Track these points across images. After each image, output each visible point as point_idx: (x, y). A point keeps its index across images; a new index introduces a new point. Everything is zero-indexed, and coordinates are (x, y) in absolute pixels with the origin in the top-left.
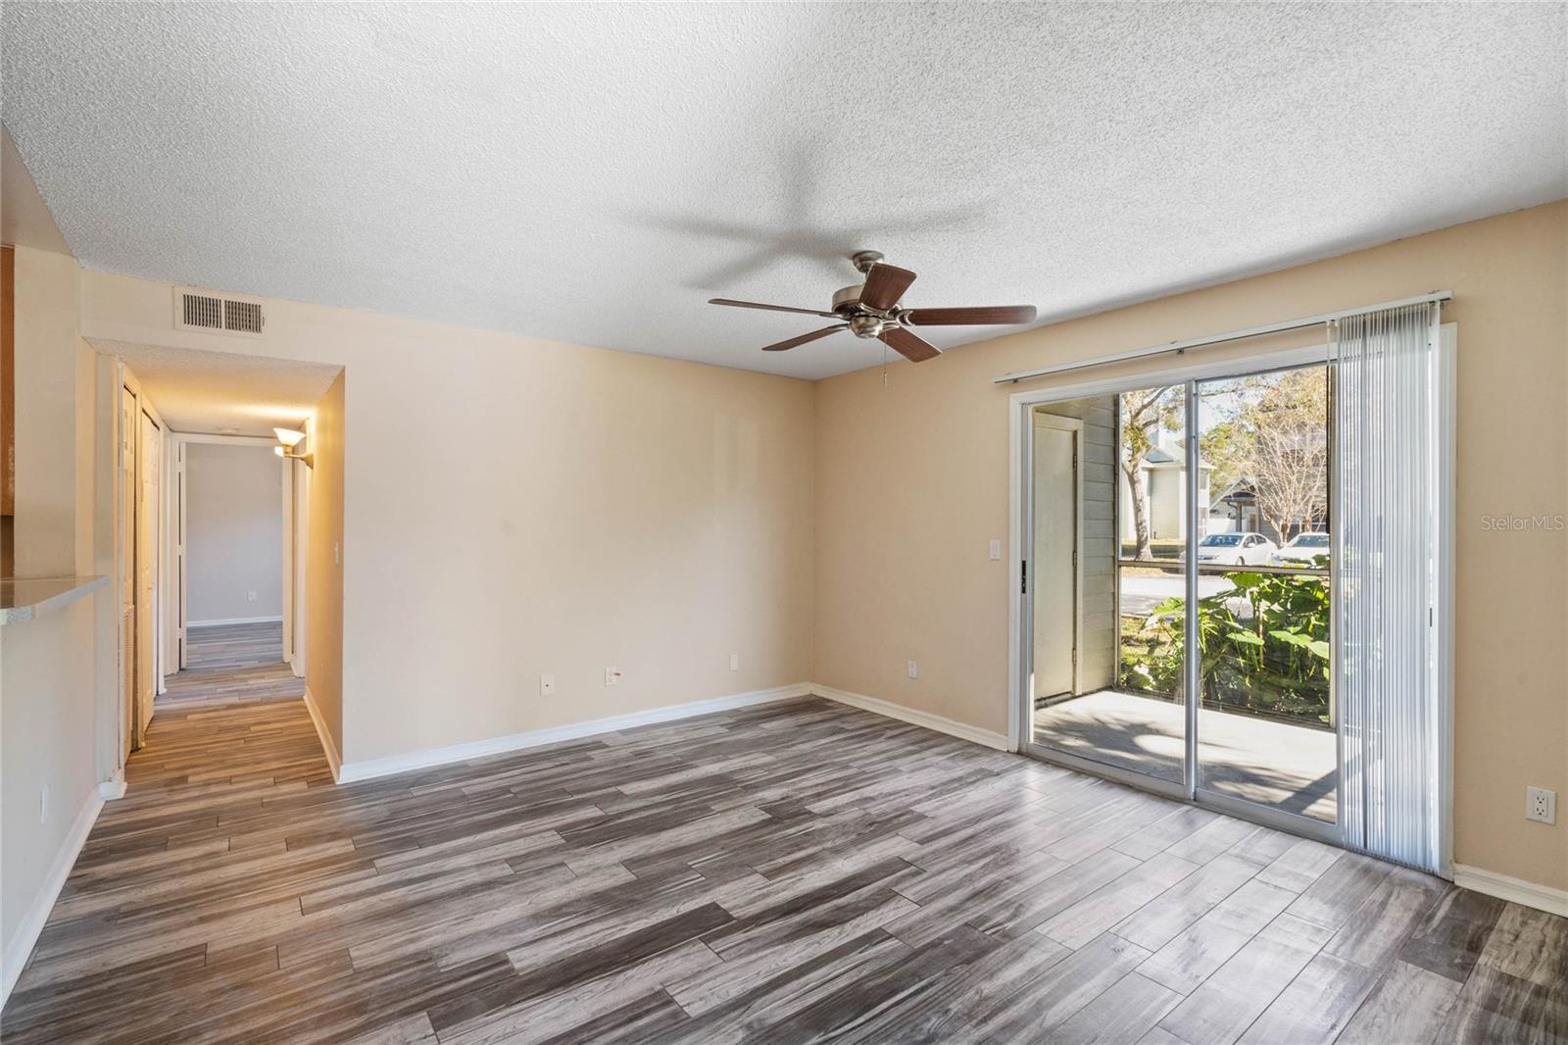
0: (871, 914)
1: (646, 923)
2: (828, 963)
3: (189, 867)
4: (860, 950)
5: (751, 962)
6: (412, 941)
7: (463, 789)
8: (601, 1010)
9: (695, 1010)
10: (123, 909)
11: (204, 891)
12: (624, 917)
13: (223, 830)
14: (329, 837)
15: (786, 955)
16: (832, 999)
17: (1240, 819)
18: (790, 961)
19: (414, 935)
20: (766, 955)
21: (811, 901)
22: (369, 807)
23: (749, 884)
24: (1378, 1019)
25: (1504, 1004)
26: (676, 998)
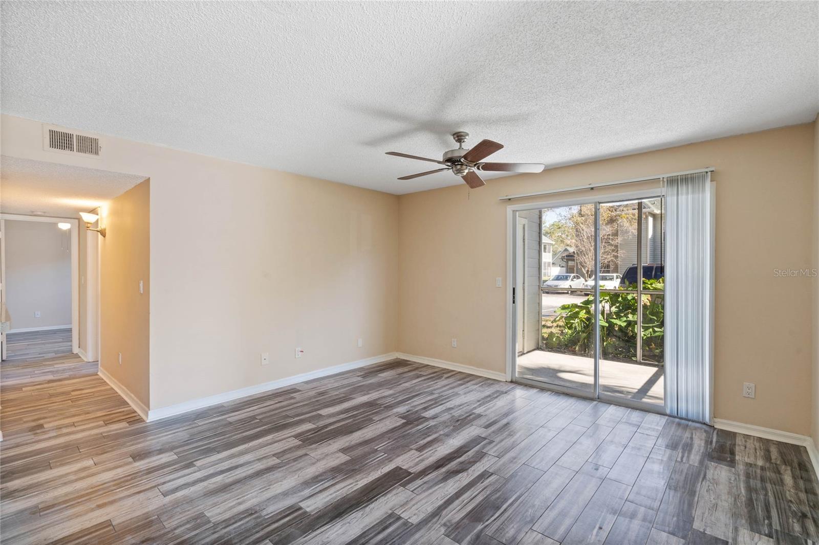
0: (478, 464)
1: (368, 480)
2: (468, 490)
3: (73, 477)
4: (481, 482)
5: (431, 494)
6: (240, 504)
7: (227, 419)
8: (365, 526)
9: (414, 520)
10: (40, 506)
11: (91, 490)
12: (354, 478)
13: (85, 454)
14: (158, 452)
15: (446, 488)
16: (478, 507)
17: (620, 406)
18: (450, 491)
19: (239, 500)
20: (436, 490)
21: (447, 461)
22: (174, 433)
23: (412, 455)
24: (710, 487)
25: (752, 475)
26: (402, 516)
